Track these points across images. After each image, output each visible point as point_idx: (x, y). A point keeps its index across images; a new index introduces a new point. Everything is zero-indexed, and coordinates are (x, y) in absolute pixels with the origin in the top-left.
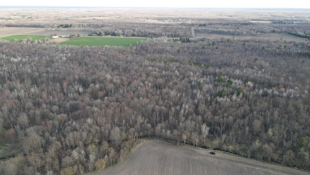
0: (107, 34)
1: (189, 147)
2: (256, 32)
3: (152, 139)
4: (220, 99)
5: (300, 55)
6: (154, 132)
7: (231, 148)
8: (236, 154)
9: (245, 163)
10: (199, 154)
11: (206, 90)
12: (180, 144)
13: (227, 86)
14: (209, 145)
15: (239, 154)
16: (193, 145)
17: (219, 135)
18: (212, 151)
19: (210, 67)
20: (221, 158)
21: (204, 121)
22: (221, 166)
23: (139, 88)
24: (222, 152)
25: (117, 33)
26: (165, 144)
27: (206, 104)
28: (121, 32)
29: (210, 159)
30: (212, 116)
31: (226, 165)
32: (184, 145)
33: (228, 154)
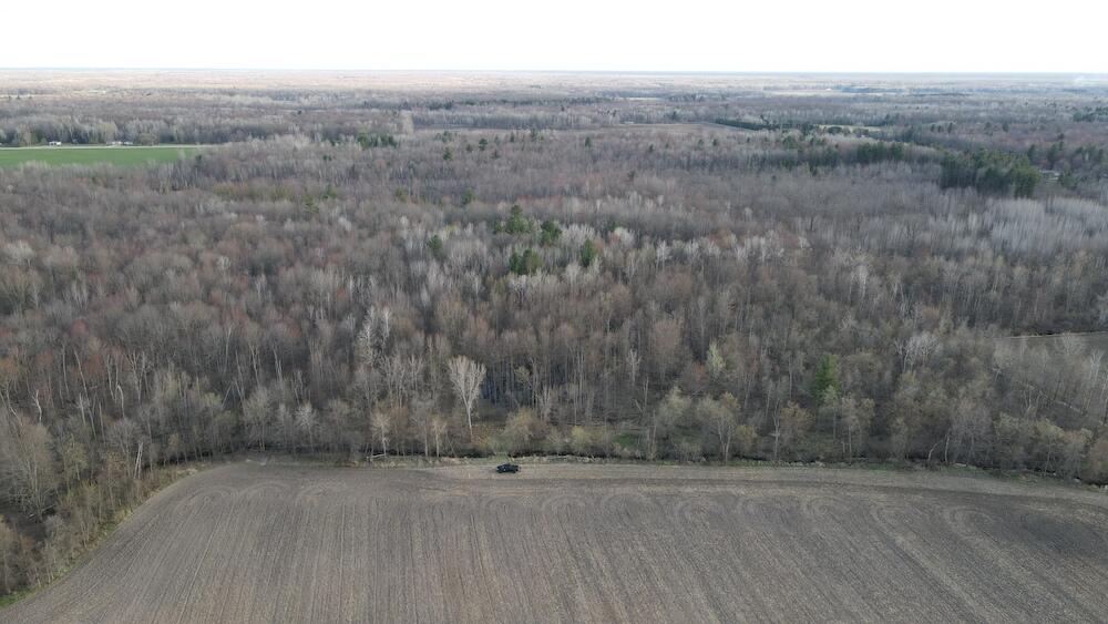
0: (41, 136)
1: (406, 464)
2: (622, 121)
3: (234, 460)
4: (516, 282)
6: (239, 428)
7: (579, 434)
8: (603, 456)
9: (641, 481)
10: (452, 482)
11: (461, 260)
12: (364, 459)
13: (542, 243)
14: (491, 442)
15: (613, 456)
16: (423, 453)
17: (529, 402)
18: (504, 461)
19: (473, 202)
20: (543, 482)
21: (457, 350)
22: (549, 508)
24: (545, 459)
26: (293, 468)
27: (464, 300)
28: (111, 127)
29: (502, 489)
30: (492, 333)
31: (565, 501)
32: (382, 460)
33: (571, 462)
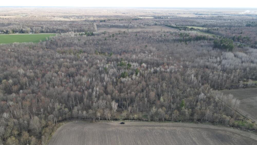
0: (14, 31)
1: (104, 122)
2: (144, 25)
3: (71, 121)
4: (123, 80)
5: (175, 41)
6: (71, 115)
7: (136, 116)
8: (140, 120)
9: (147, 126)
10: (112, 126)
11: (111, 74)
12: (95, 121)
13: (127, 68)
14: (119, 117)
15: (142, 120)
16: (106, 120)
17: (126, 108)
18: (122, 121)
19: (112, 55)
20: (129, 126)
21: (113, 99)
22: (130, 132)
23: (53, 78)
24: (129, 121)
25: (25, 31)
26: (82, 123)
27: (113, 85)
28: (29, 29)
29: (121, 128)
30: (119, 94)
31: (133, 130)
32: (99, 121)
33: (134, 121)
